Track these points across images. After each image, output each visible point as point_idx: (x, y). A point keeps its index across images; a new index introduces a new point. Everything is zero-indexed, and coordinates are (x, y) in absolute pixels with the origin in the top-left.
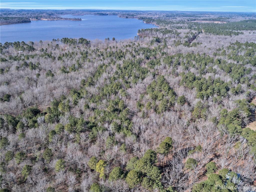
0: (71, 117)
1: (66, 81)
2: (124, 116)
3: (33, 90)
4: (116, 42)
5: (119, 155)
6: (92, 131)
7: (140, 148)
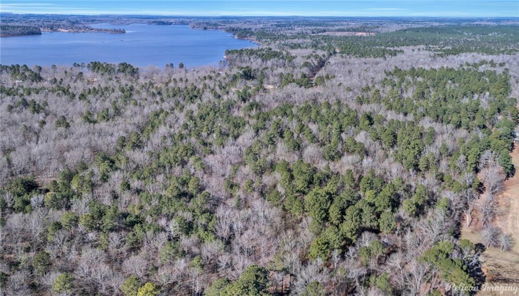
0: (93, 202)
1: (90, 138)
2: (200, 205)
3: (30, 149)
4: (186, 70)
5: (188, 275)
6: (133, 231)
7: (233, 263)
